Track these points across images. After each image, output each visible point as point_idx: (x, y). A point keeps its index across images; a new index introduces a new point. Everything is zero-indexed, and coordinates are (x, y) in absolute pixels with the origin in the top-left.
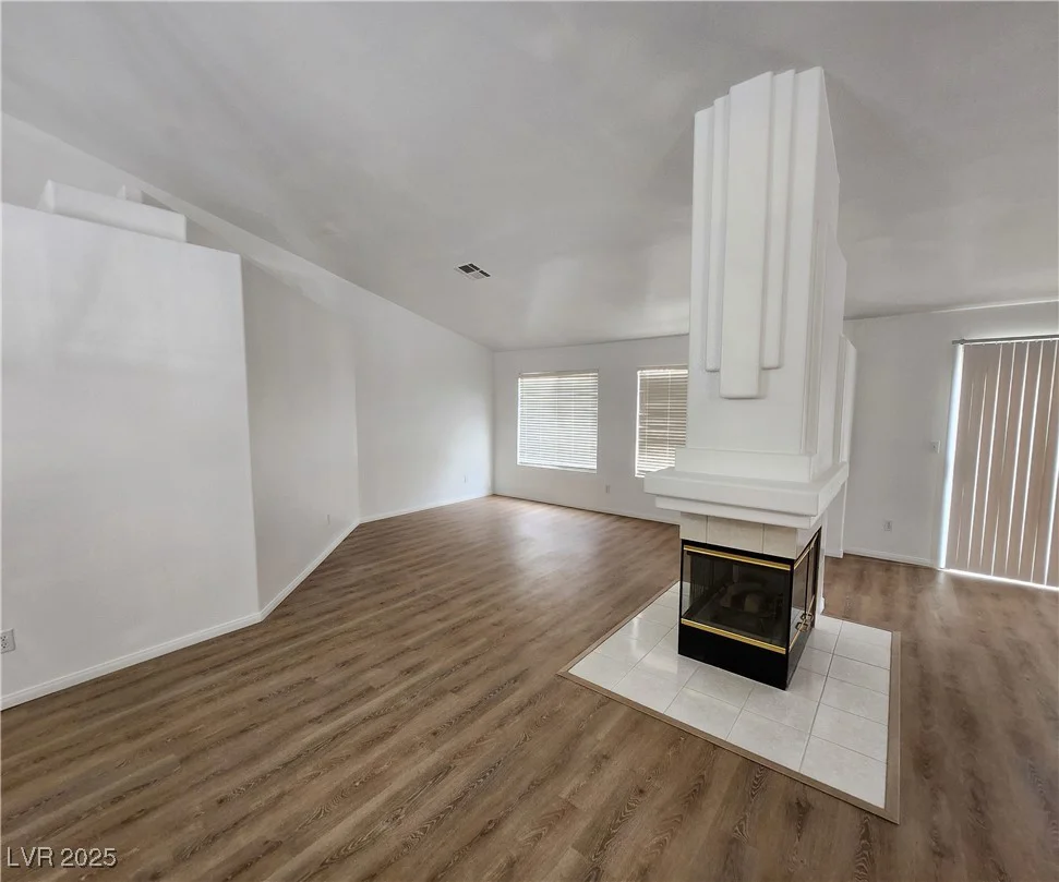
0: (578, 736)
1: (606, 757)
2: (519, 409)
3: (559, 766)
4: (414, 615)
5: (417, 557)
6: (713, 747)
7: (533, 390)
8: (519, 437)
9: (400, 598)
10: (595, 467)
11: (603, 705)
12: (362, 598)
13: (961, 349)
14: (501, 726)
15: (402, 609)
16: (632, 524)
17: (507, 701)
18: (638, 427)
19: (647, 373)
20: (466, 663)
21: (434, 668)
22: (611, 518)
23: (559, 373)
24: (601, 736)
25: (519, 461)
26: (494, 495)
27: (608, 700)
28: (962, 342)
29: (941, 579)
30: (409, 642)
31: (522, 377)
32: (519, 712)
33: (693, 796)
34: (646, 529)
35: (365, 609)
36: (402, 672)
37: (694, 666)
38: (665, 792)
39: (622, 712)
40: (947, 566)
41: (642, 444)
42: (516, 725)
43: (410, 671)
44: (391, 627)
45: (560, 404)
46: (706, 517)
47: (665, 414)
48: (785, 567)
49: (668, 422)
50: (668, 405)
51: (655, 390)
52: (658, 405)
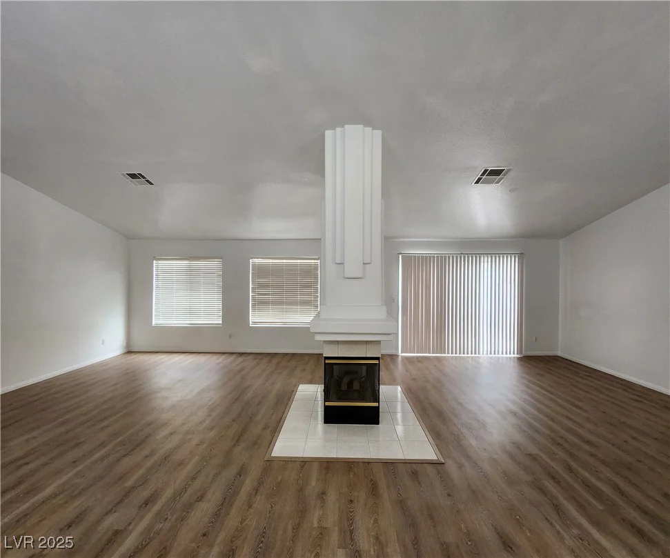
0: (301, 490)
1: (323, 493)
2: (154, 283)
3: (302, 512)
4: (119, 460)
5: (85, 414)
6: (367, 463)
7: (165, 271)
8: (154, 305)
9: (91, 452)
10: (221, 322)
11: (303, 466)
12: (46, 464)
13: (400, 256)
14: (250, 507)
15: (102, 459)
16: (250, 357)
17: (243, 489)
18: (251, 294)
19: (257, 261)
20: (193, 479)
21: (168, 493)
22: (234, 356)
23: (190, 258)
24: (314, 483)
25: (154, 323)
26: (129, 352)
27: (304, 463)
28: (401, 254)
29: (400, 358)
30: (129, 483)
31: (157, 259)
32: (256, 493)
33: (374, 490)
34: (262, 359)
35: (59, 472)
36: (140, 507)
37: (335, 428)
38: (362, 495)
39: (315, 466)
40: (402, 353)
41: (254, 305)
42: (260, 502)
43: (147, 503)
44: (101, 478)
45: (191, 280)
46: (338, 342)
47: (268, 286)
48: (377, 362)
49: (270, 291)
50: (269, 280)
51: (261, 271)
52: (264, 281)
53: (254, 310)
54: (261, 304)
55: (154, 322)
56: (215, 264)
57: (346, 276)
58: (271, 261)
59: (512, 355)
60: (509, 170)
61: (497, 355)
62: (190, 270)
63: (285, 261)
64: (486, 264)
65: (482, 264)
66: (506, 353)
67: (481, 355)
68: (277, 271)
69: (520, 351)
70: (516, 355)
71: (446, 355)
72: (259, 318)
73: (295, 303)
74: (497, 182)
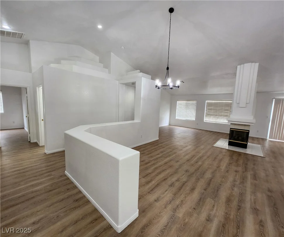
2: (177, 107)
7: (180, 104)
8: (177, 113)
10: (195, 120)
18: (205, 112)
19: (208, 101)
22: (198, 130)
23: (188, 100)
25: (176, 118)
26: (170, 125)
27: (222, 148)
28: (275, 98)
29: (268, 140)
31: (178, 101)
40: (269, 138)
41: (206, 115)
45: (187, 106)
46: (235, 124)
48: (248, 131)
49: (212, 111)
51: (209, 105)
52: (211, 108)
53: (206, 117)
54: (208, 115)
56: (195, 102)
57: (240, 106)
58: (213, 101)
62: (186, 104)
63: (219, 101)
68: (216, 105)
72: (208, 119)
73: (221, 116)
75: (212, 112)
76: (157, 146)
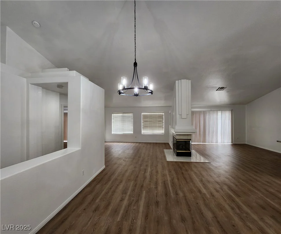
2: (112, 121)
8: (112, 128)
10: (133, 133)
19: (144, 113)
23: (124, 113)
31: (113, 114)
45: (123, 120)
47: (148, 122)
48: (189, 140)
50: (148, 120)
51: (145, 117)
52: (146, 120)
53: (143, 129)
54: (145, 127)
55: (112, 133)
56: (131, 115)
57: (182, 118)
58: (148, 113)
59: (229, 144)
60: (226, 88)
61: (224, 144)
62: (123, 117)
63: (153, 113)
64: (220, 113)
65: (218, 113)
66: (227, 143)
67: (219, 144)
68: (151, 117)
69: (232, 142)
70: (231, 144)
71: (207, 143)
72: (144, 132)
73: (156, 127)
74: (223, 90)
75: (148, 124)
76: (110, 182)
